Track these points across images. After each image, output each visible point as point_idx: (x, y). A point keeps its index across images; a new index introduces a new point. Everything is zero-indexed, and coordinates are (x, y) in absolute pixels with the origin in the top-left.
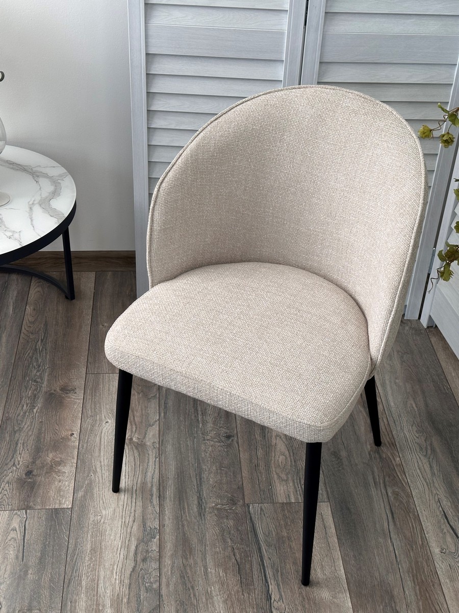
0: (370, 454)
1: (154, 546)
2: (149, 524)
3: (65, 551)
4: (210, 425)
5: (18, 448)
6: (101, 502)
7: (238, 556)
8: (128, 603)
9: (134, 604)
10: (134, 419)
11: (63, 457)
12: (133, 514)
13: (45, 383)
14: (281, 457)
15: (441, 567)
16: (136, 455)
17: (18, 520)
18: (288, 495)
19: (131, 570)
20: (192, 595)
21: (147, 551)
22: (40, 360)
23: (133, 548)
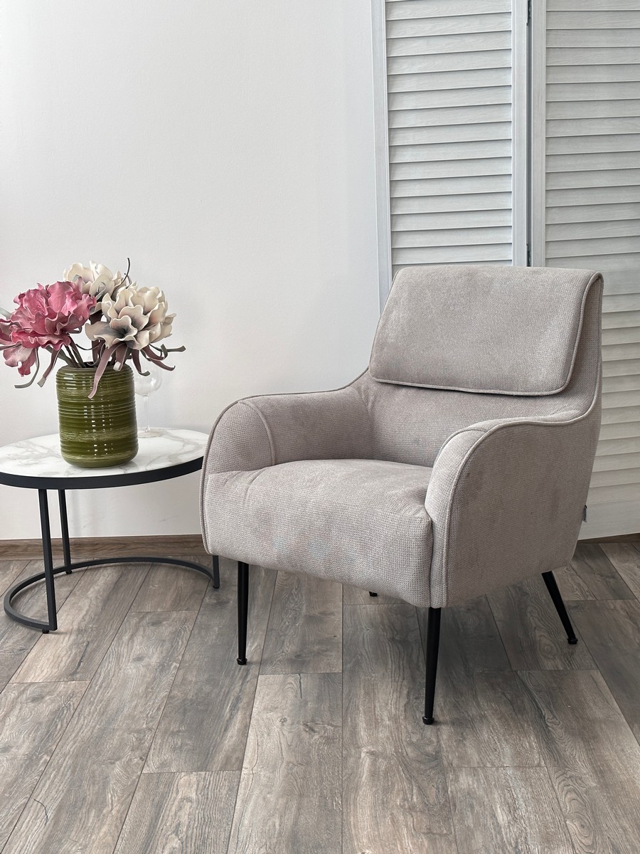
3: (341, 693)
5: (285, 643)
6: (370, 670)
7: (509, 697)
8: (406, 718)
10: (394, 627)
11: (328, 647)
12: (402, 675)
13: (304, 611)
14: (546, 647)
17: (293, 679)
18: (557, 667)
20: (466, 715)
22: (296, 599)
23: (405, 692)
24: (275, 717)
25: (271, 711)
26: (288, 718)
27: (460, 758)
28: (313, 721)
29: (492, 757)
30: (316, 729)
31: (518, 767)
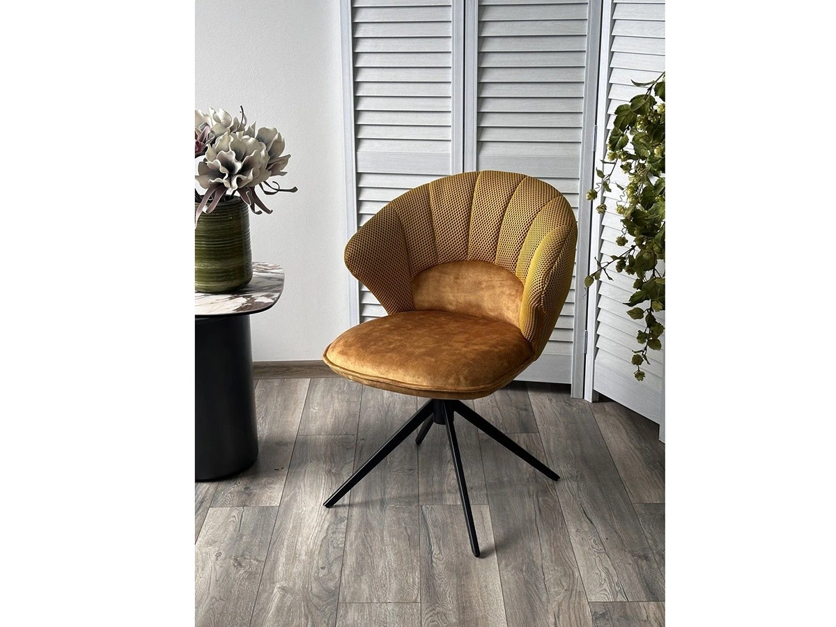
0: (528, 479)
1: (343, 526)
2: (339, 514)
3: (272, 527)
4: (395, 464)
7: (409, 532)
8: (319, 553)
9: (324, 554)
11: (274, 480)
14: (453, 481)
15: (575, 539)
16: (334, 479)
17: (237, 512)
19: (323, 537)
20: (370, 551)
21: (337, 529)
23: (326, 526)
24: (213, 550)
25: (211, 545)
26: (223, 553)
27: (354, 593)
28: (243, 555)
29: (380, 593)
30: (244, 564)
31: (397, 603)
